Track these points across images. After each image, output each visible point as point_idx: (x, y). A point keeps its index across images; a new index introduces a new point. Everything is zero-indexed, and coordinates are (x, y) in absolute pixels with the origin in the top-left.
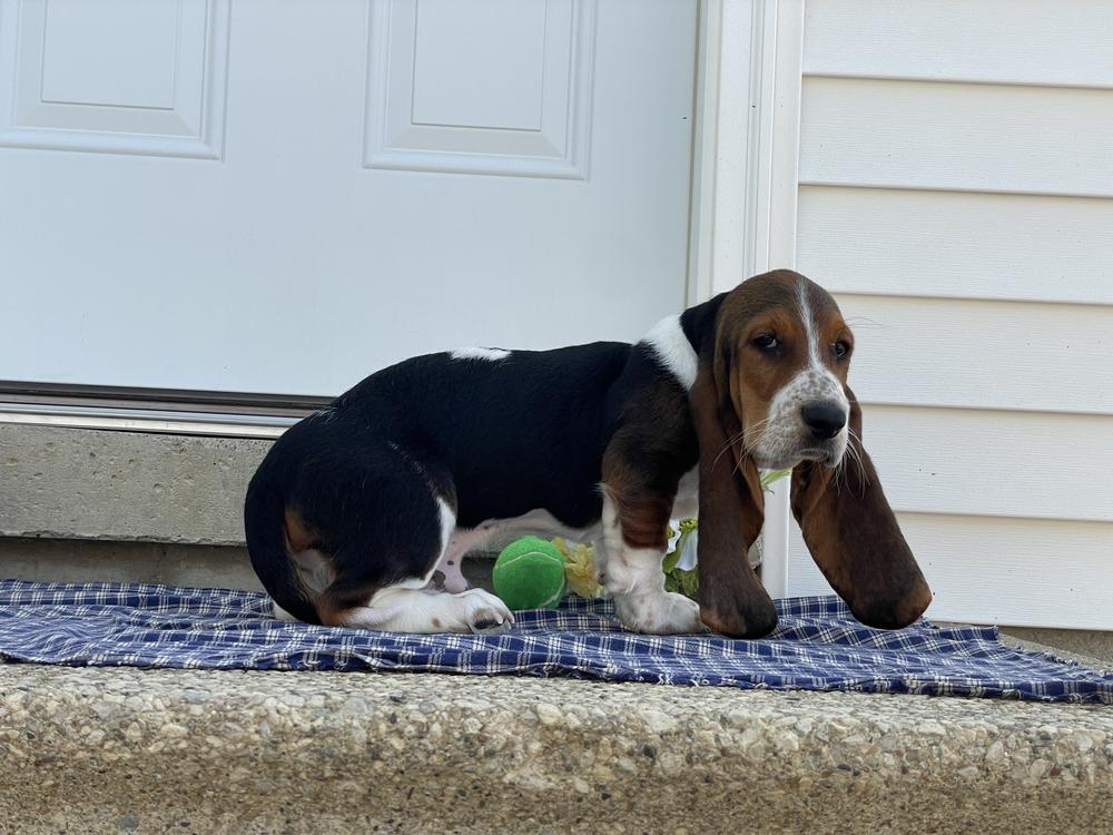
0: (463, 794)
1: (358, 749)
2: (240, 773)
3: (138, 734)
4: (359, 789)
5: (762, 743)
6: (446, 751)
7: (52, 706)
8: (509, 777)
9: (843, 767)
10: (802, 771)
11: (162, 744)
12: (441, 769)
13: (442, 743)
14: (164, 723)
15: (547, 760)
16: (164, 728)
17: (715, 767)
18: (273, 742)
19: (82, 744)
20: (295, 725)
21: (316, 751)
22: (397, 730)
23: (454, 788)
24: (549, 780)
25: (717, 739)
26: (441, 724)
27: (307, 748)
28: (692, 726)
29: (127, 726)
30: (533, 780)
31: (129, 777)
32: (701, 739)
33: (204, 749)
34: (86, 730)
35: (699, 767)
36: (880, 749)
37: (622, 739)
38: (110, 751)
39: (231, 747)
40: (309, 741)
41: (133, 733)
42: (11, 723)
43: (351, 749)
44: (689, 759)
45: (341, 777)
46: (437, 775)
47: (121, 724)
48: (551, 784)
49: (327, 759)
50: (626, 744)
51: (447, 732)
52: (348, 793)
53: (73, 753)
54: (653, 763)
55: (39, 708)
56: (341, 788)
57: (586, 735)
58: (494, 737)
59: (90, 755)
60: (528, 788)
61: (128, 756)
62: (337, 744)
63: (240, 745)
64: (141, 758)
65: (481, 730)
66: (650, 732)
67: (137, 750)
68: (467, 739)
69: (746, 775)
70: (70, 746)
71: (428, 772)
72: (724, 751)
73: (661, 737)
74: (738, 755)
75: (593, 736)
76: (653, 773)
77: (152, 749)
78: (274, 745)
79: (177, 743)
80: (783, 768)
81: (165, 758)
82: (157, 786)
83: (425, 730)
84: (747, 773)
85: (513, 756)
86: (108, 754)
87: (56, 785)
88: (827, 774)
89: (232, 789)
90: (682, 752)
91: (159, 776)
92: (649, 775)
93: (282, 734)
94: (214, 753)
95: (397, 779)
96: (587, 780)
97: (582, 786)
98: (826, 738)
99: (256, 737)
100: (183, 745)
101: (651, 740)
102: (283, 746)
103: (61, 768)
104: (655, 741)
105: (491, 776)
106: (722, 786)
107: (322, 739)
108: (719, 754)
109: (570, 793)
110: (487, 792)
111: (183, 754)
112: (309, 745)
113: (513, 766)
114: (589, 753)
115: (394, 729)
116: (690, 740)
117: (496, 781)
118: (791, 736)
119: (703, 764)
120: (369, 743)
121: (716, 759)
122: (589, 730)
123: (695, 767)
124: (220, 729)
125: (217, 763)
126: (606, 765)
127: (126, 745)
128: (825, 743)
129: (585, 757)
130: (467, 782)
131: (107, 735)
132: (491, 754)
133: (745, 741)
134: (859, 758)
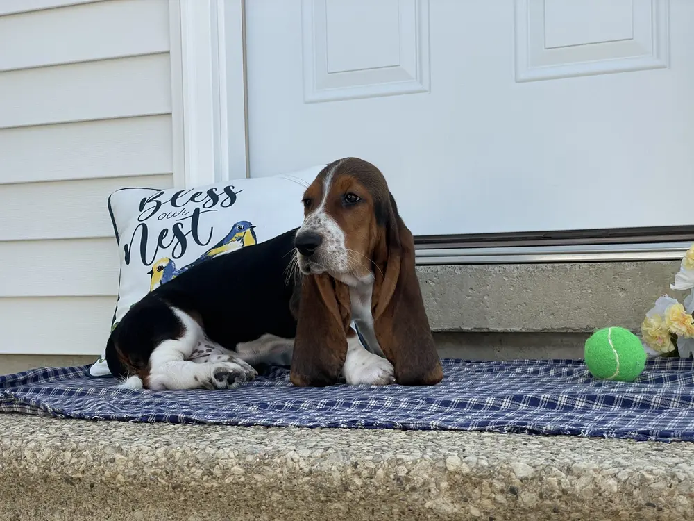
0: (404, 514)
1: (336, 484)
2: (276, 496)
3: (219, 472)
4: (342, 508)
5: (591, 487)
6: (387, 487)
7: (178, 455)
8: (428, 505)
9: (649, 504)
10: (620, 507)
11: (231, 478)
12: (386, 498)
13: (384, 481)
14: (233, 466)
15: (452, 494)
16: (232, 469)
17: (558, 503)
18: (288, 478)
19: (192, 477)
20: (301, 469)
21: (313, 485)
22: (357, 473)
23: (397, 510)
24: (455, 507)
25: (559, 483)
26: (384, 469)
27: (308, 483)
28: (543, 474)
29: (214, 468)
30: (445, 507)
31: (220, 497)
32: (548, 483)
33: (253, 482)
34: (193, 469)
35: (547, 502)
36: (677, 493)
37: (495, 482)
38: (207, 481)
39: (267, 481)
40: (308, 478)
41: (217, 472)
42: (157, 465)
43: (332, 484)
44: (541, 496)
45: (330, 501)
46: (384, 501)
47: (210, 466)
48: (456, 510)
49: (319, 490)
50: (498, 485)
51: (387, 475)
52: (337, 510)
53: (189, 483)
54: (517, 498)
55: (172, 456)
56: (332, 507)
57: (473, 478)
58: (415, 478)
59: (197, 484)
60: (441, 511)
61: (215, 485)
62: (324, 480)
63: (272, 480)
64: (223, 486)
65: (407, 473)
66: (514, 477)
67: (219, 482)
68: (398, 479)
69: (580, 508)
70: (187, 478)
71: (378, 500)
72: (564, 491)
73: (521, 481)
74: (573, 495)
75: (478, 479)
76: (518, 505)
77: (226, 481)
78: (289, 480)
79: (240, 478)
80: (606, 504)
81: (235, 486)
82: (236, 502)
83: (373, 473)
84: (582, 506)
85: (429, 491)
86: (207, 484)
87: (185, 500)
88: (639, 509)
89: (275, 505)
90: (535, 491)
91: (235, 497)
92: (515, 506)
93: (293, 474)
94: (259, 485)
95: (362, 503)
96: (478, 508)
97: (475, 512)
98: (637, 484)
99: (280, 475)
100: (242, 479)
101: (515, 483)
102: (294, 481)
103: (185, 491)
104: (517, 484)
105: (416, 503)
106: (566, 515)
107: (316, 477)
108: (561, 494)
109: (468, 516)
110: (417, 513)
111: (243, 485)
112: (309, 481)
113: (430, 498)
114: (476, 491)
115: (355, 472)
116: (540, 484)
117: (420, 506)
118: (612, 482)
119: (550, 500)
120: (342, 481)
121: (559, 497)
122: (474, 476)
123: (545, 502)
124: (261, 470)
125: (262, 490)
126: (488, 498)
127: (214, 478)
128: (636, 487)
129: (474, 493)
130: (404, 507)
131: (204, 472)
132: (414, 489)
133: (579, 484)
134: (661, 499)
